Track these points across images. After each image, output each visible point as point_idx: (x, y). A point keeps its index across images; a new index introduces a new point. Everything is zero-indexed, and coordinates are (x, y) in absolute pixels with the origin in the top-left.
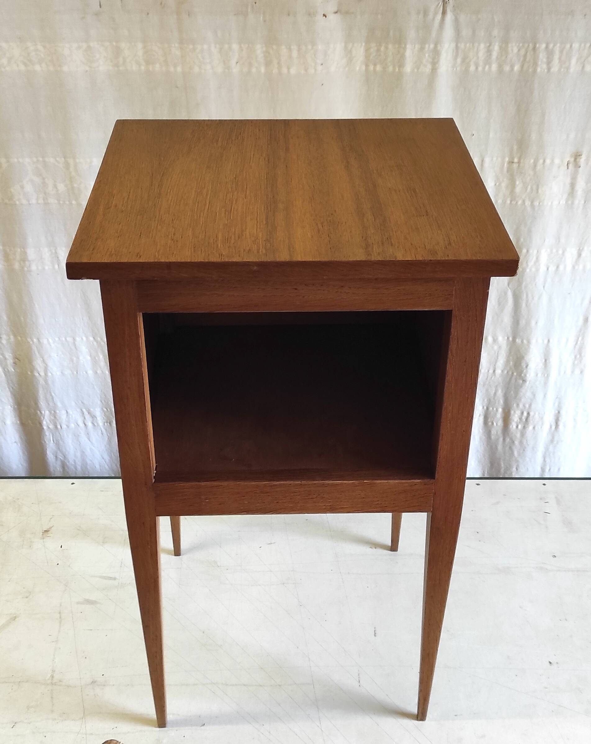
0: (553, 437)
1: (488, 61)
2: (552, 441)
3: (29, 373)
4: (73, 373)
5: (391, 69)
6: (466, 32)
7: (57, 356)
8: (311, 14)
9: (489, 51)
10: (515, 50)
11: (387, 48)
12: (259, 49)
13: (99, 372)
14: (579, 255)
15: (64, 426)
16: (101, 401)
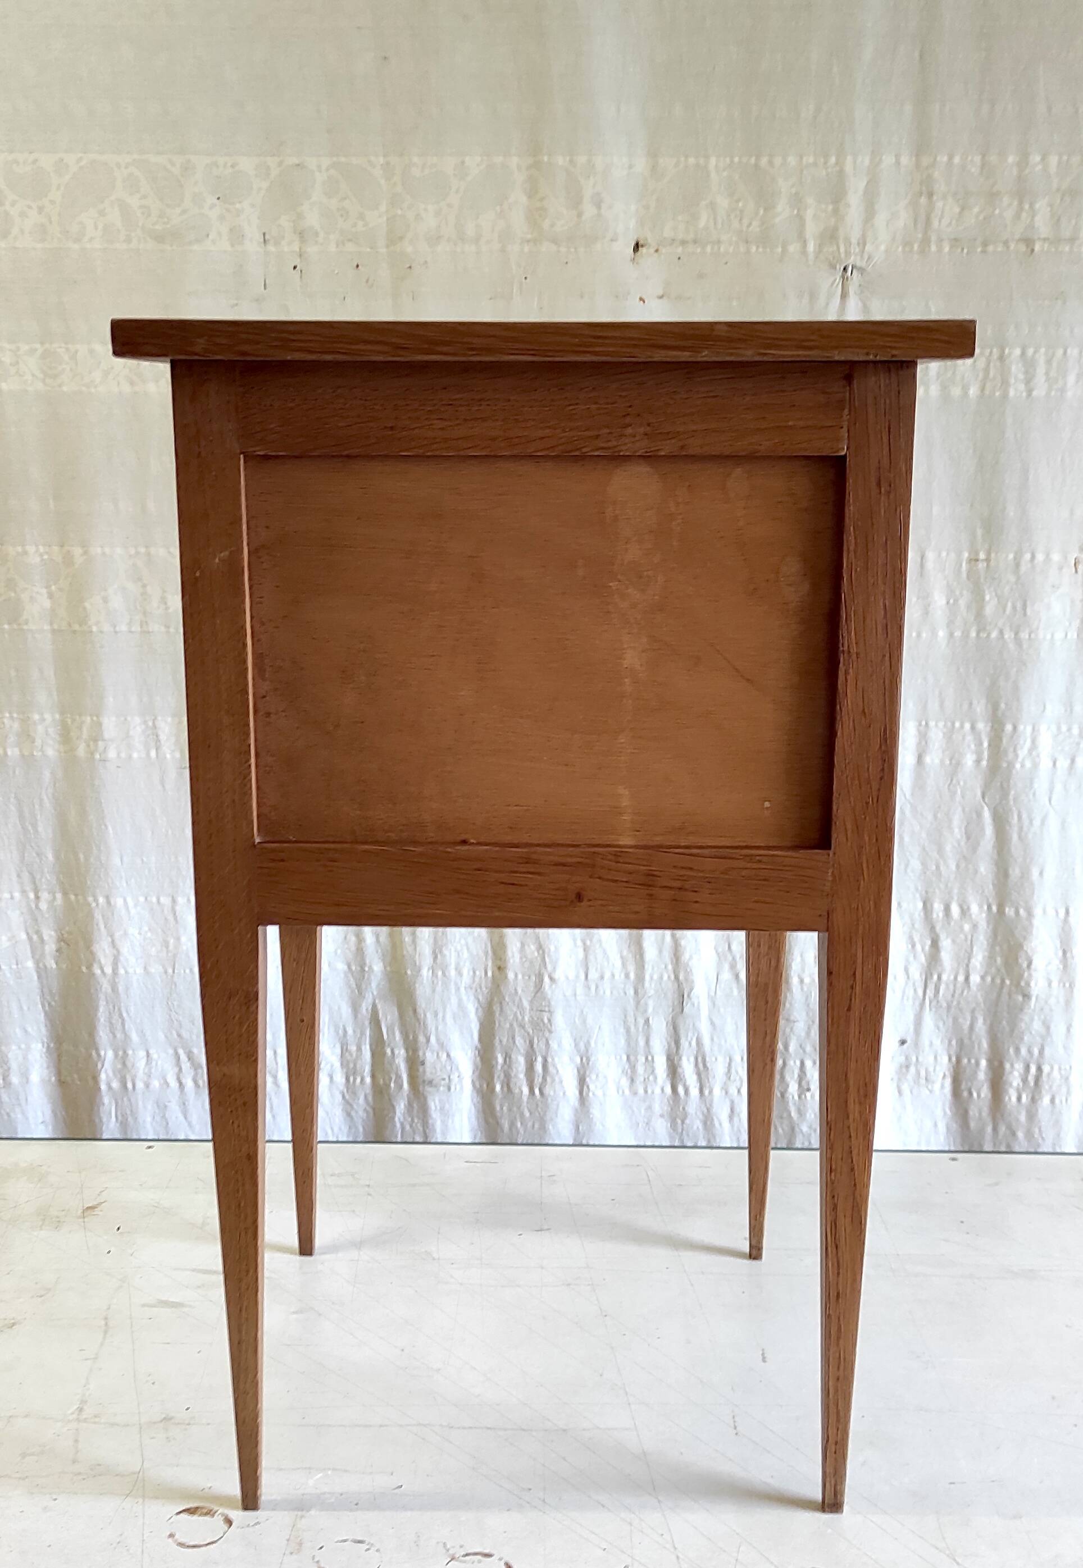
3: (84, 969)
7: (139, 933)
8: (619, 295)
15: (140, 1085)
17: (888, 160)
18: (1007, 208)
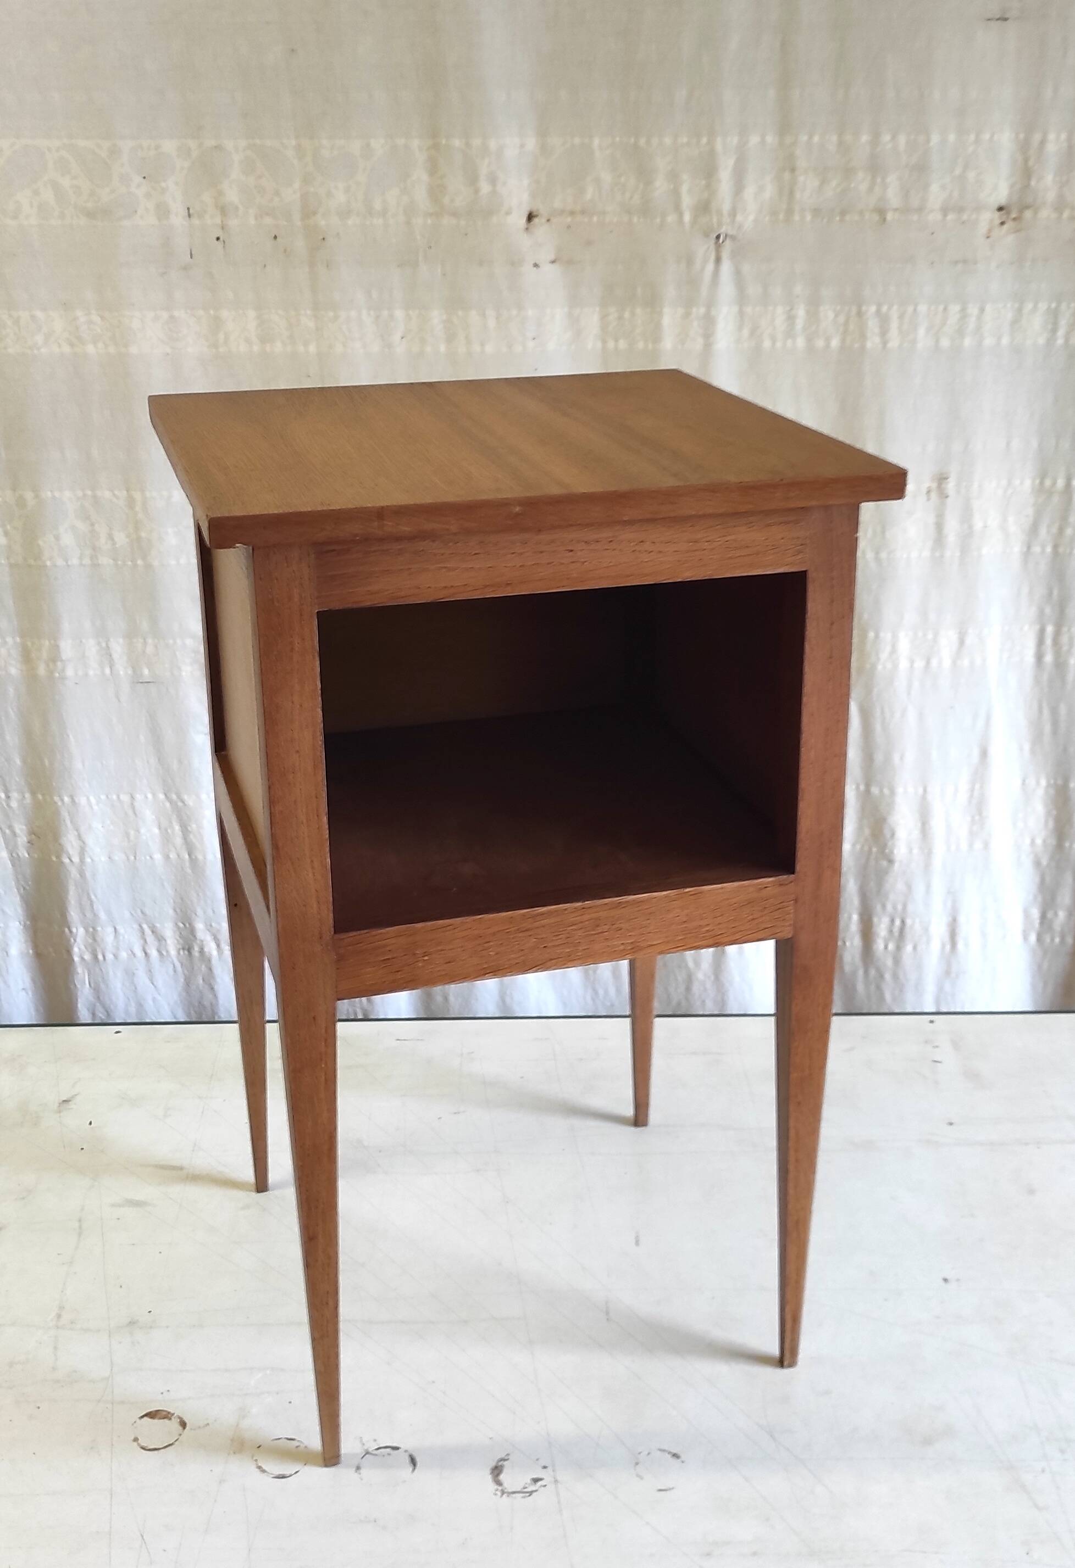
0: (949, 964)
1: (790, 333)
2: (948, 973)
3: (54, 859)
4: (128, 859)
5: (641, 345)
6: (753, 290)
7: (102, 827)
8: (514, 262)
9: (791, 318)
10: (831, 315)
11: (633, 314)
12: (436, 317)
13: (173, 856)
14: (962, 642)
15: (110, 957)
16: (175, 910)
17: (754, 140)
18: (861, 181)
